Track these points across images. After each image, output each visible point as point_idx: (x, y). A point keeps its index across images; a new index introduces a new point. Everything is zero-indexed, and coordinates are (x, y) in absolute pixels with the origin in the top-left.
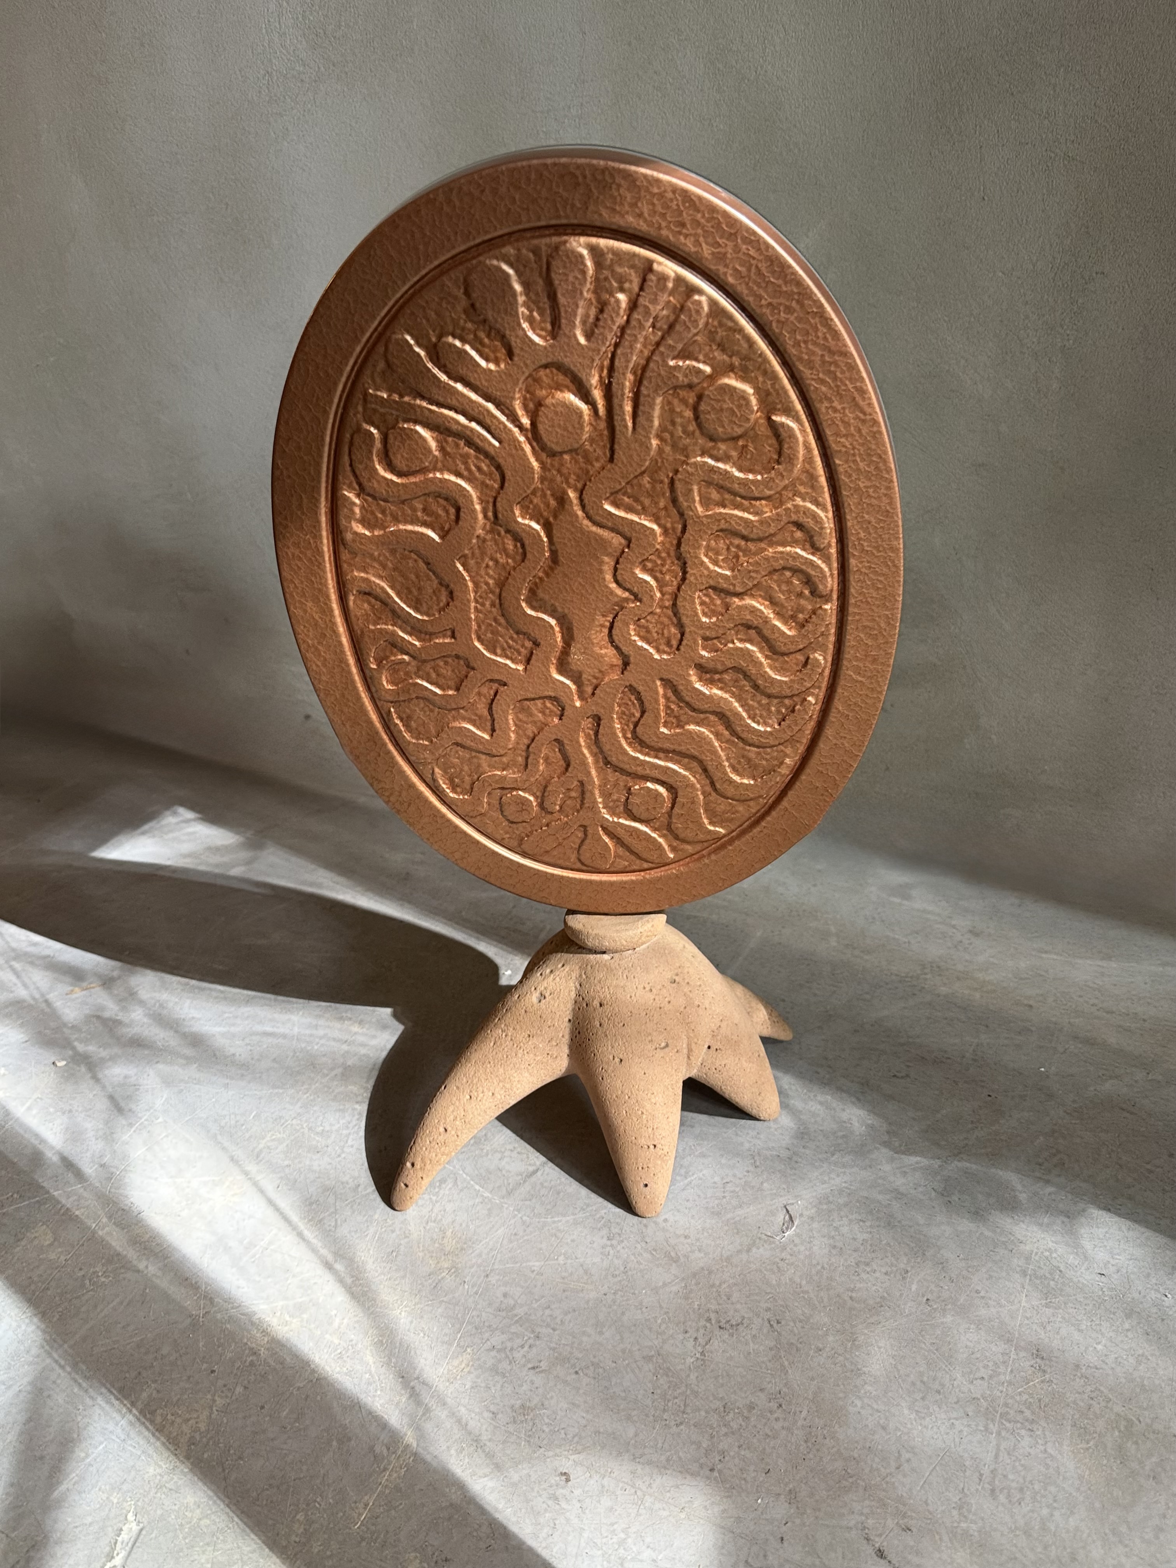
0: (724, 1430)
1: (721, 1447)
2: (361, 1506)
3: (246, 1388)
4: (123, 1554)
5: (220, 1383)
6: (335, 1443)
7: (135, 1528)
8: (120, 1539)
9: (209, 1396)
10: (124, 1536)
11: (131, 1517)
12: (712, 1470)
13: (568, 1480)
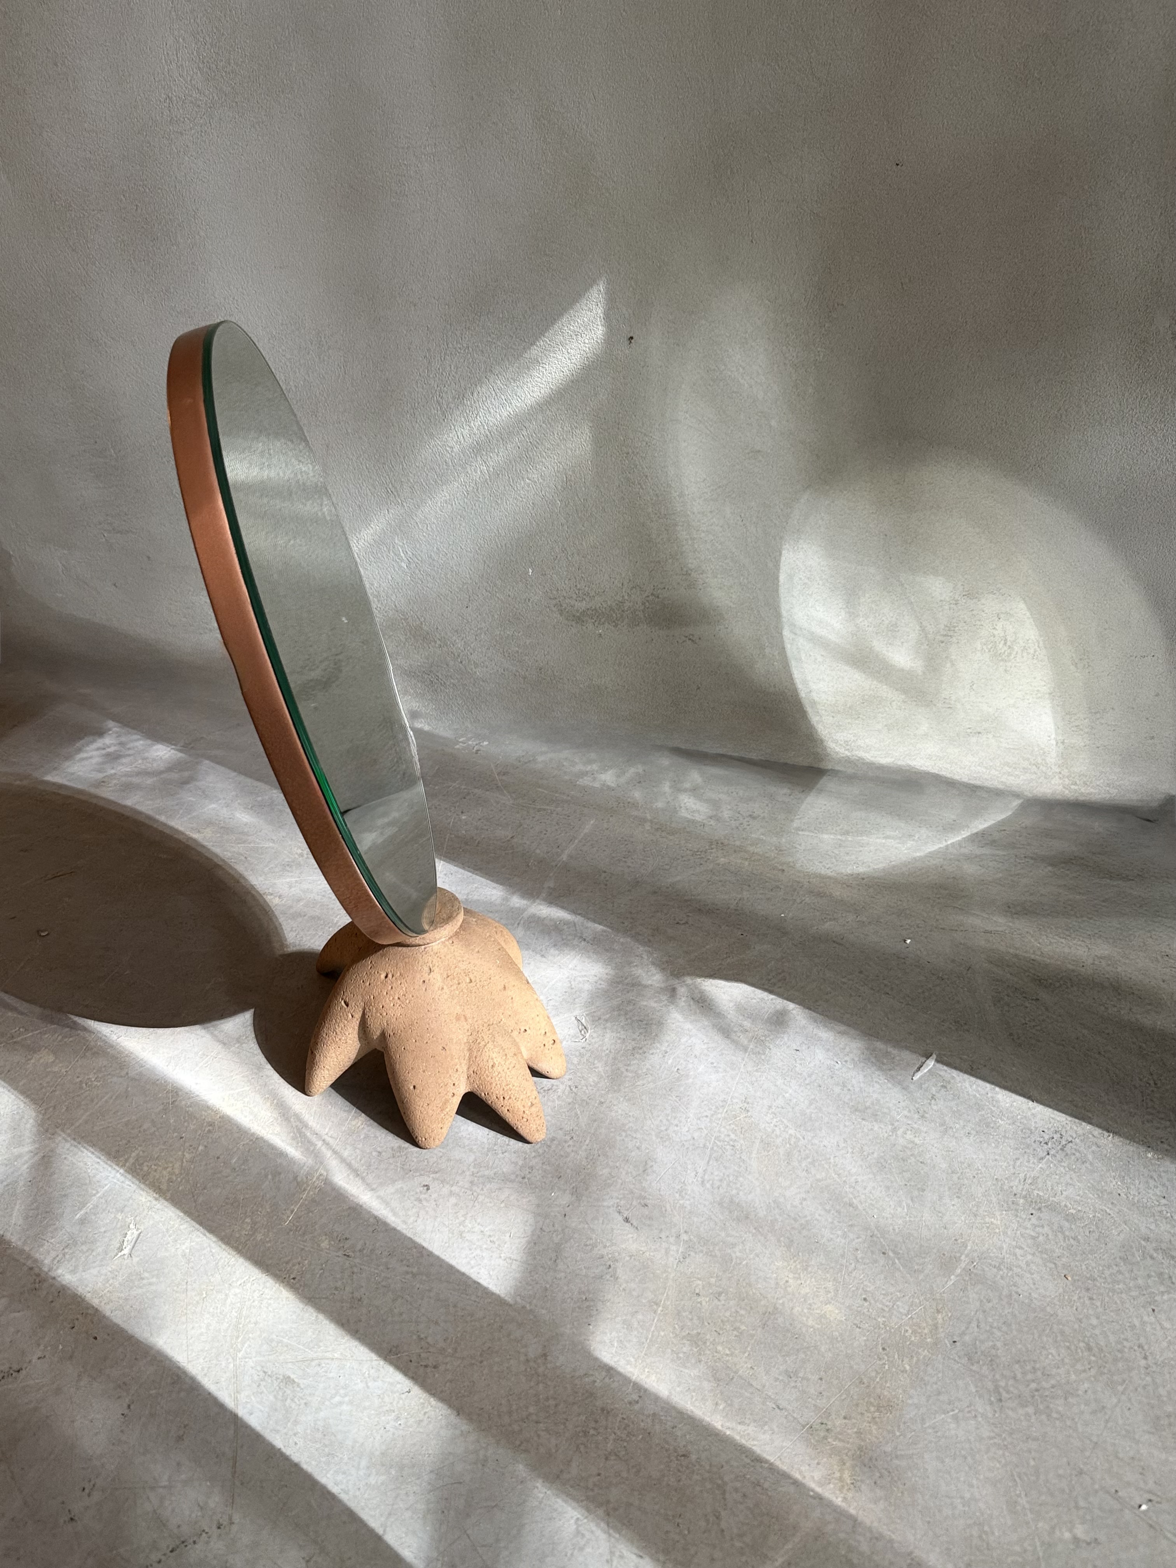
0: (534, 1154)
1: (531, 1164)
2: (288, 1212)
3: (206, 1147)
4: (129, 1247)
5: (187, 1144)
6: (270, 1177)
7: (136, 1233)
8: (126, 1239)
9: (180, 1153)
10: (129, 1237)
11: (132, 1226)
12: (524, 1178)
13: (428, 1189)
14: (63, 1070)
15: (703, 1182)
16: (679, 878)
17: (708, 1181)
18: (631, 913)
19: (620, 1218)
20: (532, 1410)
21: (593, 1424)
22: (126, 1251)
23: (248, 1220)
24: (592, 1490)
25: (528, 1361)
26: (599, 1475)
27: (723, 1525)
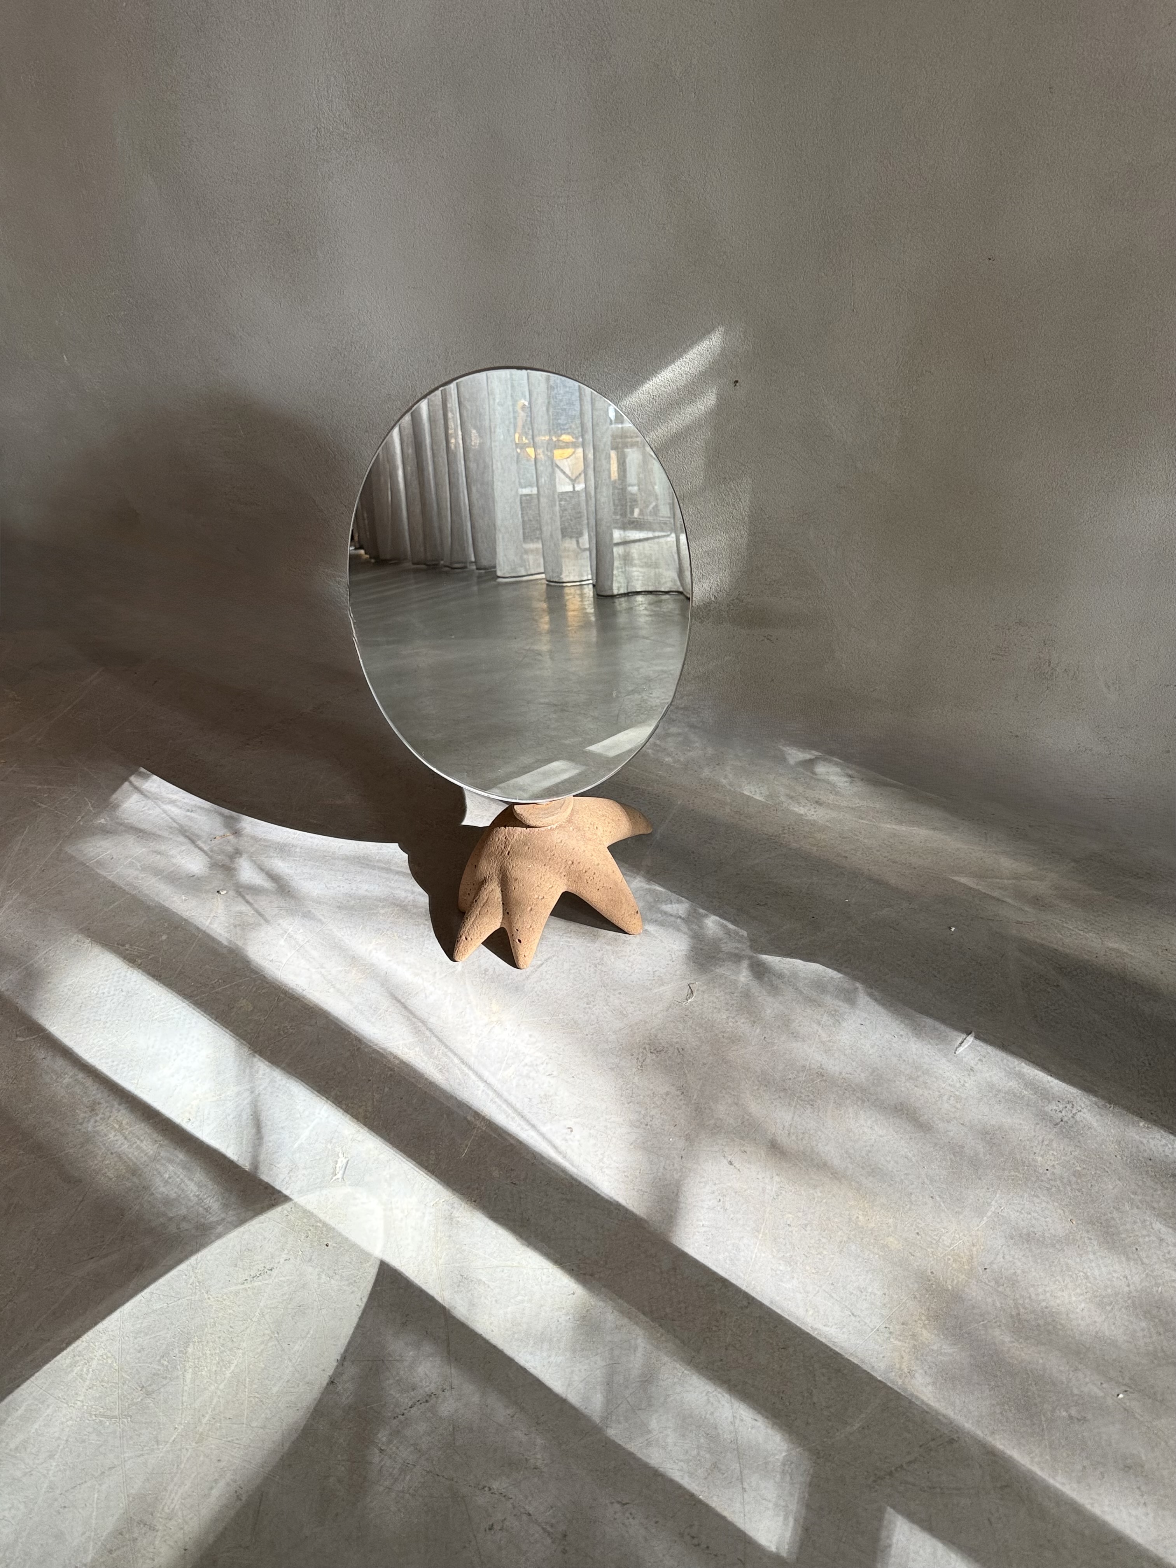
0: (653, 1105)
1: (651, 1113)
2: (464, 1146)
3: (390, 1089)
4: (341, 1172)
5: (375, 1086)
6: (445, 1116)
7: (345, 1161)
8: (337, 1166)
9: (370, 1093)
10: (339, 1165)
11: (341, 1155)
12: (647, 1125)
13: (572, 1131)
14: (263, 1019)
15: (789, 1134)
16: (757, 861)
17: (793, 1134)
18: (718, 892)
19: (725, 1162)
20: (668, 1310)
21: (714, 1323)
22: (339, 1176)
23: (433, 1152)
24: (717, 1371)
25: (662, 1272)
26: (721, 1360)
27: (815, 1399)
